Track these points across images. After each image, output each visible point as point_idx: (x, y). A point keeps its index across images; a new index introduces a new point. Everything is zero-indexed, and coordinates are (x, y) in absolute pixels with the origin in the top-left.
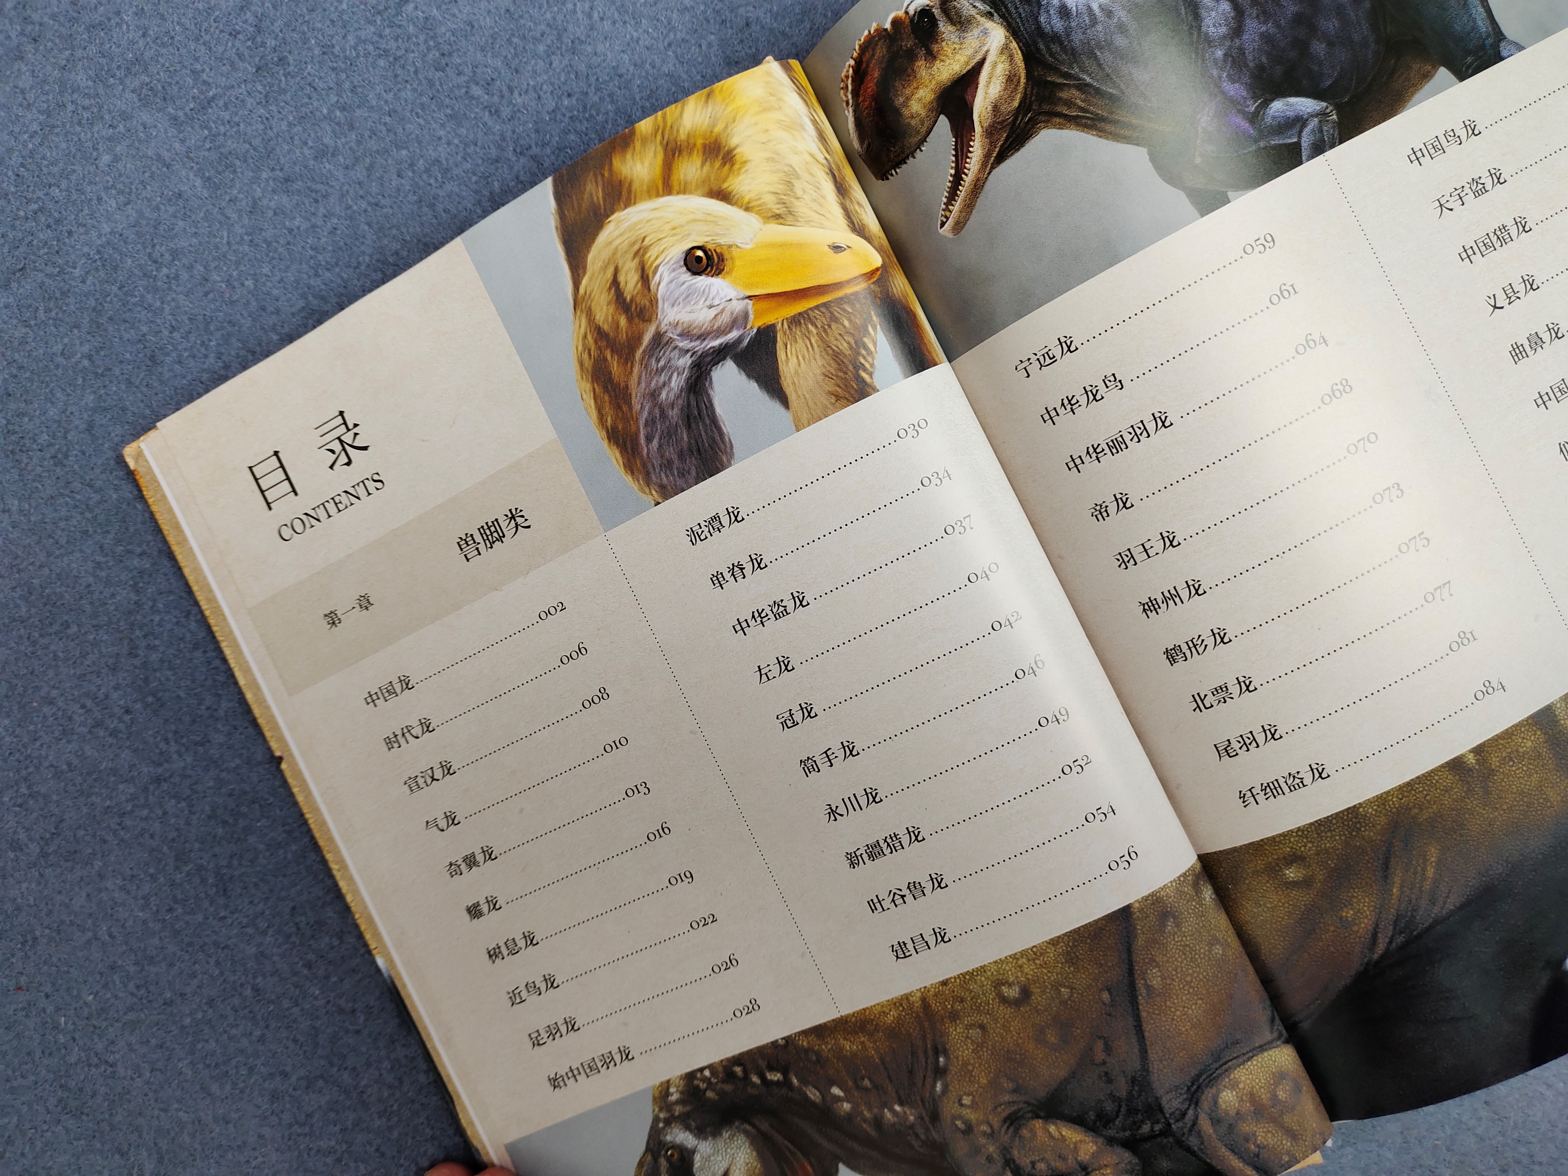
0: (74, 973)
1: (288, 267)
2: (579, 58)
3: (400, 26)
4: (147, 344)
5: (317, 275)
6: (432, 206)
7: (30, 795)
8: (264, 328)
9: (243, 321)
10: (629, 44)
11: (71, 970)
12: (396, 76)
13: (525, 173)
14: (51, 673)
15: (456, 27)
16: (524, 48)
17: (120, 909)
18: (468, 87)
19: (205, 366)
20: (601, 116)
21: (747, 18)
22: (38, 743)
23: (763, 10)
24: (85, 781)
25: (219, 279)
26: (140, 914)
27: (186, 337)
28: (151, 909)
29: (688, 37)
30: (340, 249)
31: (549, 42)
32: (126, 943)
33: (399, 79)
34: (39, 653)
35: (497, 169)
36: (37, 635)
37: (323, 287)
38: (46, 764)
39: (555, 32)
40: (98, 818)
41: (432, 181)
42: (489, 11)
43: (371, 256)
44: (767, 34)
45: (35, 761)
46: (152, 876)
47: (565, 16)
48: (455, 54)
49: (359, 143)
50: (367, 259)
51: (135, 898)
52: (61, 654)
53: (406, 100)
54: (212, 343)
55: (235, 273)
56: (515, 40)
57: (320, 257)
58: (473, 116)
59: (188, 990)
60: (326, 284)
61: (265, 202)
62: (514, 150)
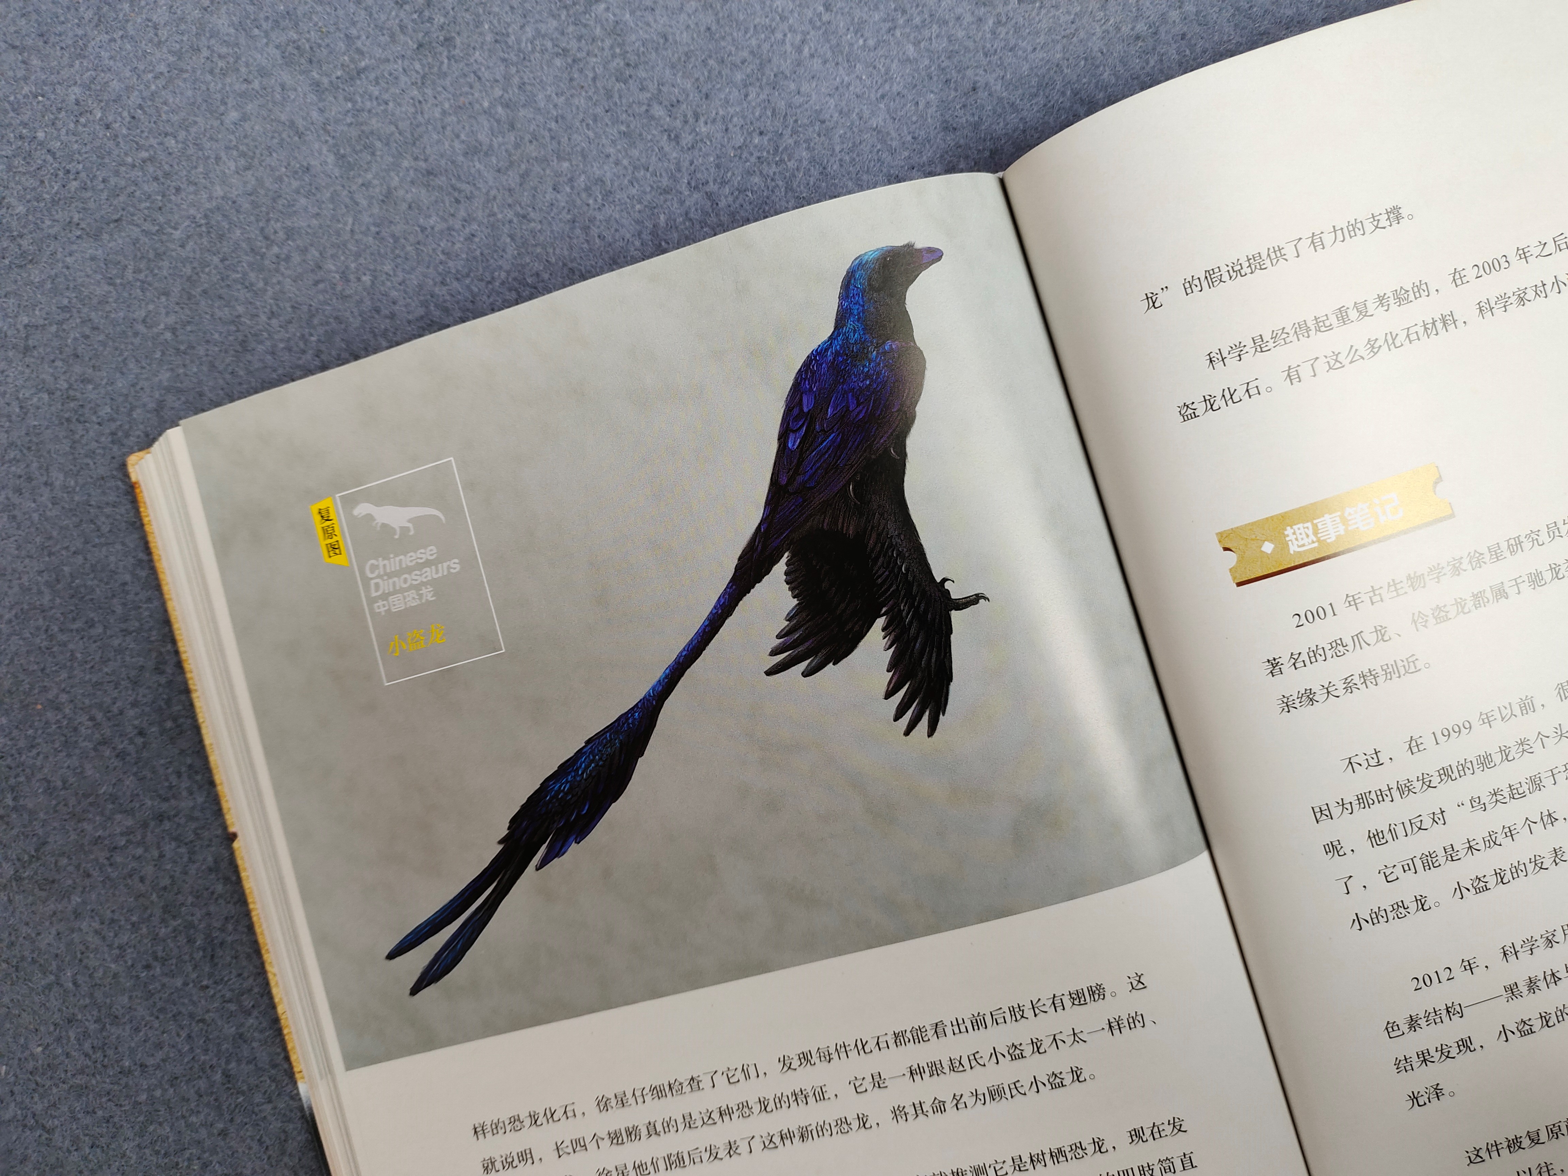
0: (26, 1018)
1: (413, 269)
2: (780, 94)
3: (585, 26)
4: (241, 328)
5: (443, 283)
6: (586, 229)
7: (15, 809)
8: (373, 332)
9: (351, 320)
10: (837, 88)
11: (24, 1015)
12: (571, 80)
13: (696, 210)
14: (64, 675)
15: (647, 37)
16: (720, 73)
17: (92, 956)
18: (649, 105)
19: (301, 362)
20: (793, 162)
21: (975, 83)
22: (34, 751)
23: (994, 75)
24: (79, 803)
25: (333, 268)
26: (113, 966)
27: (284, 326)
28: (126, 962)
29: (905, 92)
30: (475, 258)
31: (749, 70)
32: (91, 995)
33: (575, 83)
34: (55, 649)
35: (666, 201)
36: (56, 629)
37: (448, 298)
38: (40, 776)
39: (758, 62)
40: (87, 849)
41: (591, 202)
42: (688, 27)
43: (508, 273)
44: (995, 103)
45: (28, 771)
46: (133, 925)
47: (772, 46)
48: (641, 67)
49: (517, 146)
50: (503, 275)
51: (110, 946)
52: (79, 655)
53: (578, 108)
54: (313, 339)
55: (353, 265)
56: (711, 62)
57: (451, 264)
58: (649, 137)
59: (151, 1061)
60: (452, 296)
61: (401, 193)
62: (689, 183)
